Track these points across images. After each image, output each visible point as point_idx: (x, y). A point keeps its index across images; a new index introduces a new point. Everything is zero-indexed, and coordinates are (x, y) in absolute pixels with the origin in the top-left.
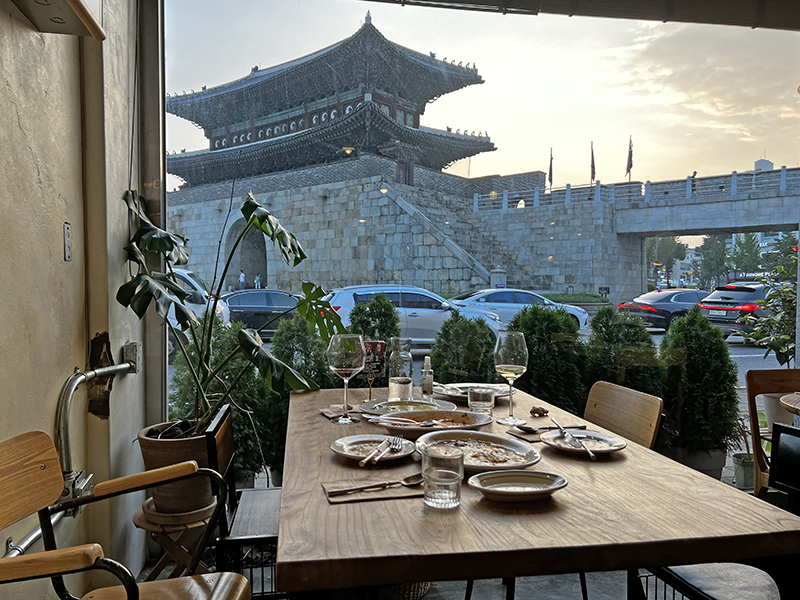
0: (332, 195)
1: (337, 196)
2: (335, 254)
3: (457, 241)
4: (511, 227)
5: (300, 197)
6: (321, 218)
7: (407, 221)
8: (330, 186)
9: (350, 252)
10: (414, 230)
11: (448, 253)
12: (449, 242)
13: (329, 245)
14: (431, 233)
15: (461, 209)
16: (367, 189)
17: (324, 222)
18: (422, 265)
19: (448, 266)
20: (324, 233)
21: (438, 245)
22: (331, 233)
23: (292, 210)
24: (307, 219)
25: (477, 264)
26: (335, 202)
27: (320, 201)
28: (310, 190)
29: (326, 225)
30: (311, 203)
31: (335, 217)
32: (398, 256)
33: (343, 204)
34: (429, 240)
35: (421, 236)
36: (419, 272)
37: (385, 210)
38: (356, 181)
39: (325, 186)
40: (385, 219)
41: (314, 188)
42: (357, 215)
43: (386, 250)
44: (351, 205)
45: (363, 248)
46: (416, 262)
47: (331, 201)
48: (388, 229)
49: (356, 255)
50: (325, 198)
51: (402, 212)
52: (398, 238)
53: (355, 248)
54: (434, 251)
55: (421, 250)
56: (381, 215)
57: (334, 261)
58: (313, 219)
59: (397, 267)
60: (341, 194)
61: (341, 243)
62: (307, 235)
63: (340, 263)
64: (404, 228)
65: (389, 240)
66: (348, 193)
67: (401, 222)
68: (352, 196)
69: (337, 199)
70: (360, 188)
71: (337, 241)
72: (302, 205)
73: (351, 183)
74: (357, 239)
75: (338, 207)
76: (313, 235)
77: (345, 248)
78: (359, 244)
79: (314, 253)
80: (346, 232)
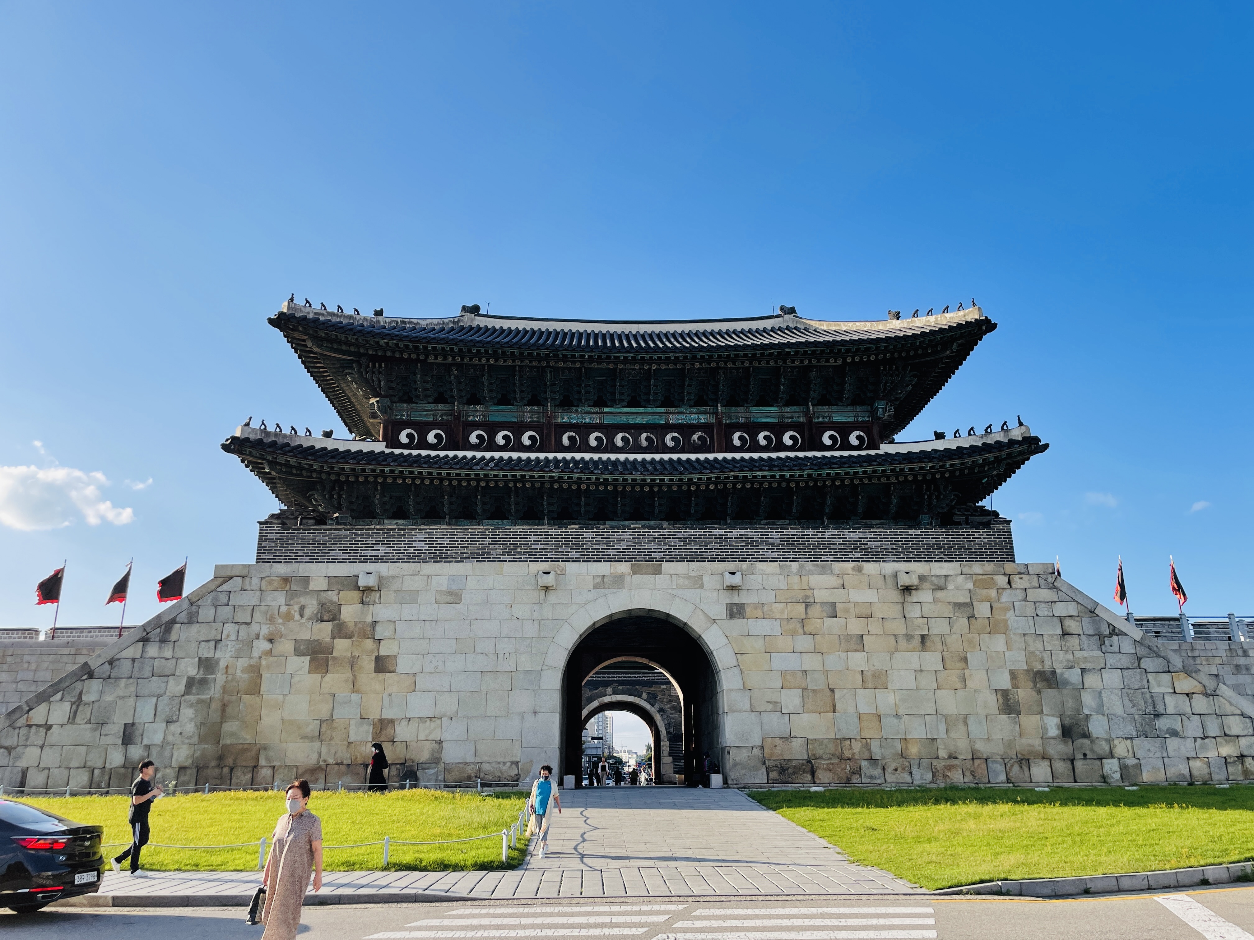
0: (926, 585)
1: (941, 588)
2: (949, 702)
5: (833, 581)
6: (899, 628)
7: (1127, 649)
8: (916, 568)
9: (992, 702)
10: (1147, 663)
11: (1229, 709)
12: (1226, 688)
13: (927, 681)
14: (1187, 671)
17: (909, 637)
18: (1179, 728)
19: (1235, 731)
20: (912, 659)
21: (1207, 695)
22: (932, 660)
23: (807, 605)
24: (855, 627)
26: (936, 601)
27: (895, 596)
28: (860, 570)
29: (917, 641)
30: (870, 596)
31: (939, 627)
32: (1119, 711)
33: (958, 605)
34: (1185, 684)
36: (1173, 743)
37: (1072, 626)
38: (989, 567)
40: (1074, 642)
42: (996, 626)
43: (1088, 699)
44: (982, 609)
45: (1024, 692)
46: (1162, 724)
47: (925, 596)
48: (1085, 660)
49: (1008, 705)
50: (907, 589)
51: (1114, 631)
52: (1113, 678)
53: (1005, 693)
54: (1201, 704)
55: (1170, 701)
56: (1065, 634)
57: (945, 716)
58: (875, 627)
59: (1120, 734)
60: (951, 586)
61: (964, 679)
62: (858, 660)
63: (965, 722)
64: (1125, 661)
65: (1091, 680)
66: (970, 586)
67: (1115, 649)
68: (984, 592)
69: (940, 594)
70: (1002, 580)
71: (952, 677)
72: (838, 597)
73: (977, 568)
74: (1007, 676)
75: (948, 611)
76: (879, 662)
77: (976, 691)
78: (1015, 686)
79: (883, 699)
80: (975, 658)
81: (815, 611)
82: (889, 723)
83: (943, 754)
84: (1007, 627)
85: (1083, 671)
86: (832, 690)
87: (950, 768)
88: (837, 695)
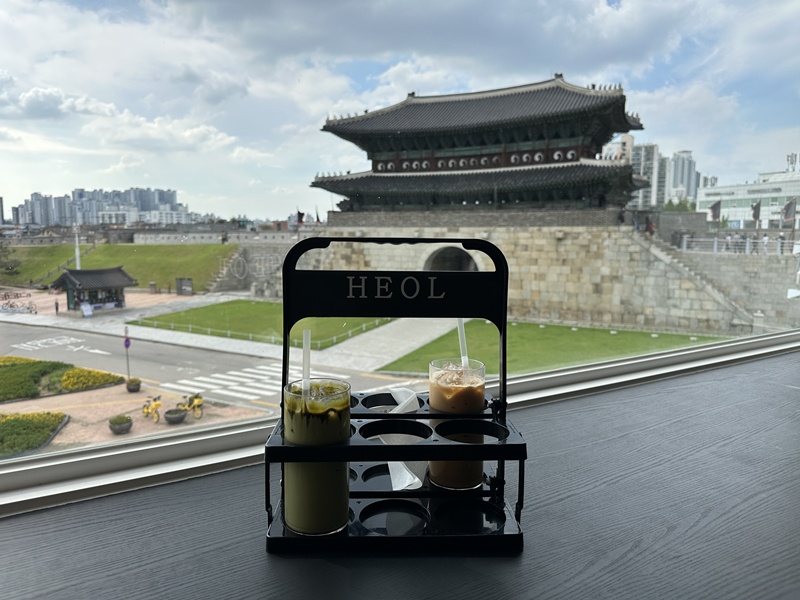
0: (569, 237)
1: (576, 238)
2: (571, 287)
5: (527, 235)
6: (554, 255)
7: (662, 268)
8: (566, 229)
9: (590, 288)
10: (669, 275)
11: (707, 297)
12: (709, 288)
13: (563, 279)
14: (690, 279)
16: (614, 236)
17: (557, 260)
18: (678, 303)
19: (707, 308)
20: (558, 269)
21: (697, 290)
22: (566, 269)
23: (516, 245)
24: (535, 255)
26: (573, 244)
27: (554, 242)
28: (540, 230)
29: (561, 262)
30: (543, 242)
31: (572, 256)
32: (651, 295)
33: (583, 246)
34: (687, 285)
35: (678, 281)
36: (673, 310)
37: (636, 256)
38: (601, 228)
39: (560, 228)
40: (635, 263)
41: (545, 229)
42: (598, 256)
44: (594, 248)
45: (606, 285)
46: (671, 302)
47: (569, 242)
48: (639, 272)
49: (597, 289)
50: (560, 239)
51: (657, 259)
52: (651, 280)
53: (597, 285)
54: (693, 294)
55: (677, 293)
56: (632, 260)
57: (568, 293)
58: (543, 255)
59: (649, 305)
60: (581, 238)
61: (579, 278)
62: (534, 269)
63: (577, 296)
64: (659, 273)
65: (639, 281)
66: (590, 237)
67: (655, 268)
68: (596, 240)
69: (575, 241)
70: (605, 234)
71: (574, 277)
72: (529, 242)
73: (595, 229)
74: (599, 277)
75: (577, 248)
76: (543, 269)
77: (584, 283)
78: (602, 282)
79: (543, 285)
80: (586, 270)
81: (519, 248)
82: (544, 294)
83: (565, 307)
84: (603, 256)
85: (637, 277)
86: (522, 281)
87: (567, 313)
88: (524, 283)
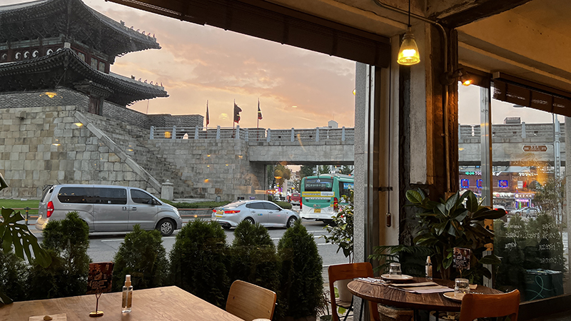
0: (29, 117)
1: (34, 118)
2: (29, 165)
3: (136, 160)
4: (178, 152)
6: (17, 135)
7: (95, 142)
8: (27, 110)
9: (42, 164)
10: (101, 149)
11: (128, 168)
12: (130, 160)
13: (23, 157)
14: (116, 152)
15: (141, 136)
16: (61, 115)
17: (20, 139)
18: (107, 176)
19: (128, 179)
20: (19, 147)
21: (120, 163)
22: (25, 148)
25: (152, 178)
26: (31, 123)
27: (17, 121)
28: (8, 111)
29: (22, 140)
30: (10, 122)
31: (31, 135)
32: (86, 169)
33: (39, 125)
34: (113, 158)
35: (107, 154)
37: (77, 133)
38: (52, 108)
39: (22, 109)
40: (76, 140)
41: (12, 110)
42: (50, 134)
43: (76, 164)
44: (47, 127)
45: (55, 161)
46: (101, 175)
47: (28, 122)
48: (79, 147)
49: (48, 166)
50: (22, 119)
51: (92, 135)
52: (87, 155)
53: (48, 161)
54: (117, 166)
55: (106, 165)
56: (74, 136)
57: (26, 171)
58: (9, 135)
59: (85, 179)
60: (38, 117)
61: (35, 156)
63: (32, 173)
64: (92, 148)
65: (79, 156)
66: (44, 117)
67: (90, 143)
68: (48, 119)
69: (33, 121)
70: (55, 113)
71: (31, 155)
73: (47, 109)
74: (50, 154)
75: (34, 127)
76: (8, 149)
77: (38, 160)
78: (52, 158)
79: (7, 163)
80: (40, 147)
82: (8, 173)
83: (23, 186)
84: (53, 134)
85: (77, 152)
87: (25, 191)
